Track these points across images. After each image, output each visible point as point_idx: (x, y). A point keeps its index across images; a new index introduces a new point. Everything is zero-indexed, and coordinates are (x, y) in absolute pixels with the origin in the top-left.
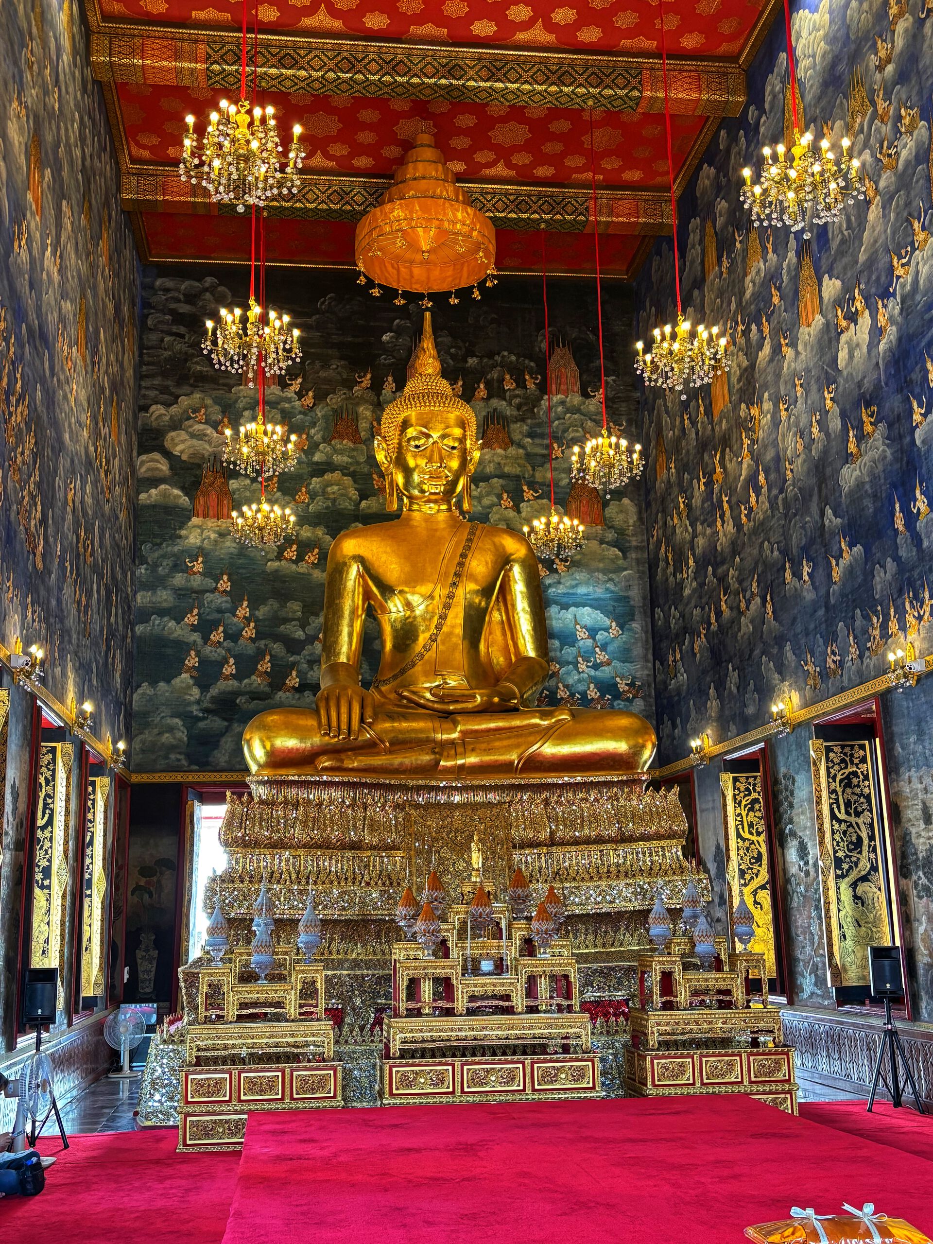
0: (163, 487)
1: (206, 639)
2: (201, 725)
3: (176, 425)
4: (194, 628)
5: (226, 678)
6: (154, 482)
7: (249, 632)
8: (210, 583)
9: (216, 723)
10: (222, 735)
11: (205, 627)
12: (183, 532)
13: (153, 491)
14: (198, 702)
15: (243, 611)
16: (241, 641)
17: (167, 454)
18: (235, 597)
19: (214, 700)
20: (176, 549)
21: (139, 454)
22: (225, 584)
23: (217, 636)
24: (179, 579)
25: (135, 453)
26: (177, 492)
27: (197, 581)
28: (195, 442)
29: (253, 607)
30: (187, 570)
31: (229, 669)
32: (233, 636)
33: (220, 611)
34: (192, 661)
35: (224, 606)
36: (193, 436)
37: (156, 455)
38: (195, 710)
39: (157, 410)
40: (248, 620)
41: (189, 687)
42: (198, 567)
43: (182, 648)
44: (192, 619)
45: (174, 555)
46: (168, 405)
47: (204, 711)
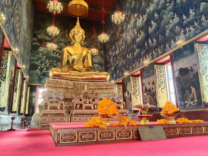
0: (36, 42)
1: (41, 65)
2: (40, 77)
3: (39, 34)
4: (40, 63)
5: (44, 70)
6: (35, 42)
7: (48, 64)
8: (42, 57)
9: (42, 77)
10: (43, 79)
11: (41, 63)
12: (39, 49)
13: (35, 43)
14: (40, 74)
15: (47, 61)
16: (47, 65)
17: (37, 38)
18: (46, 59)
19: (42, 73)
20: (38, 51)
21: (33, 37)
22: (45, 57)
23: (43, 64)
24: (38, 56)
25: (32, 37)
26: (38, 43)
27: (40, 56)
28: (41, 37)
29: (49, 61)
30: (39, 55)
31: (45, 69)
32: (46, 64)
33: (44, 61)
34: (39, 68)
35: (44, 60)
36: (41, 36)
37: (35, 38)
38: (39, 75)
39: (36, 32)
40: (48, 62)
41: (39, 71)
42: (41, 54)
43: (38, 66)
44: (39, 62)
45: (37, 52)
46: (38, 31)
47: (41, 75)
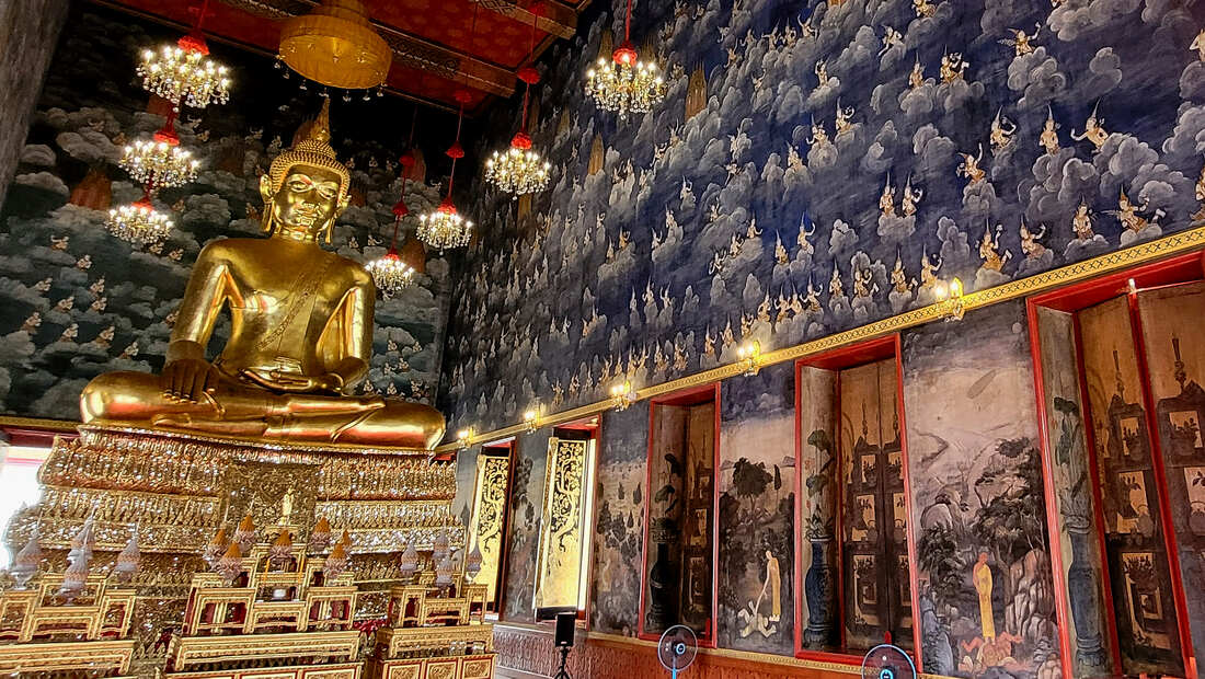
0: (44, 173)
1: (53, 304)
2: (29, 376)
3: (72, 127)
4: (44, 294)
5: (66, 340)
6: (37, 168)
7: (100, 305)
8: (71, 259)
9: (46, 376)
10: (49, 387)
11: (55, 295)
12: (54, 213)
13: (33, 175)
14: (30, 357)
15: (99, 286)
16: (89, 311)
17: (56, 148)
18: (93, 275)
19: (48, 356)
20: (43, 226)
21: (27, 143)
22: (85, 262)
23: (64, 304)
24: (40, 252)
25: (23, 142)
26: (60, 181)
27: (56, 256)
28: (87, 145)
29: (108, 285)
30: (49, 244)
31: (72, 332)
32: (82, 306)
33: (74, 283)
34: (34, 320)
35: (79, 280)
36: (87, 140)
37: (44, 147)
38: (26, 364)
39: (57, 112)
40: (101, 295)
41: (25, 342)
42: (63, 244)
43: (26, 309)
44: (44, 286)
45: (40, 230)
46: (68, 111)
47: (34, 364)
